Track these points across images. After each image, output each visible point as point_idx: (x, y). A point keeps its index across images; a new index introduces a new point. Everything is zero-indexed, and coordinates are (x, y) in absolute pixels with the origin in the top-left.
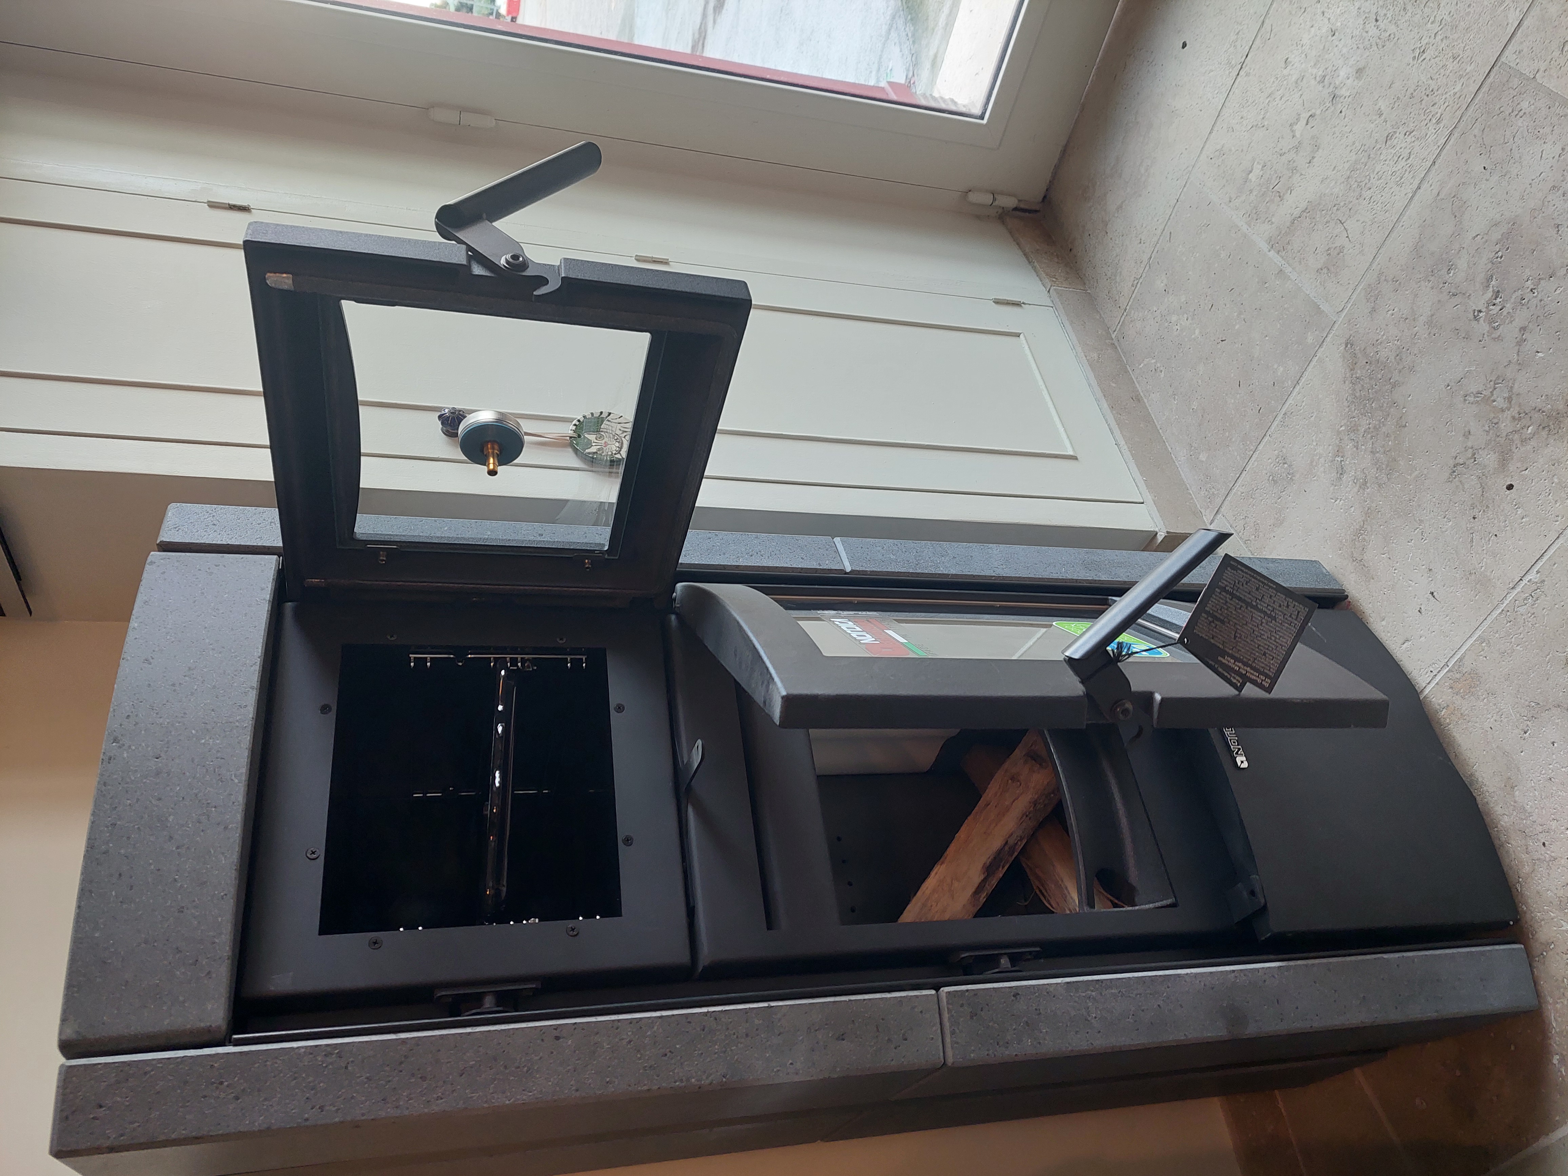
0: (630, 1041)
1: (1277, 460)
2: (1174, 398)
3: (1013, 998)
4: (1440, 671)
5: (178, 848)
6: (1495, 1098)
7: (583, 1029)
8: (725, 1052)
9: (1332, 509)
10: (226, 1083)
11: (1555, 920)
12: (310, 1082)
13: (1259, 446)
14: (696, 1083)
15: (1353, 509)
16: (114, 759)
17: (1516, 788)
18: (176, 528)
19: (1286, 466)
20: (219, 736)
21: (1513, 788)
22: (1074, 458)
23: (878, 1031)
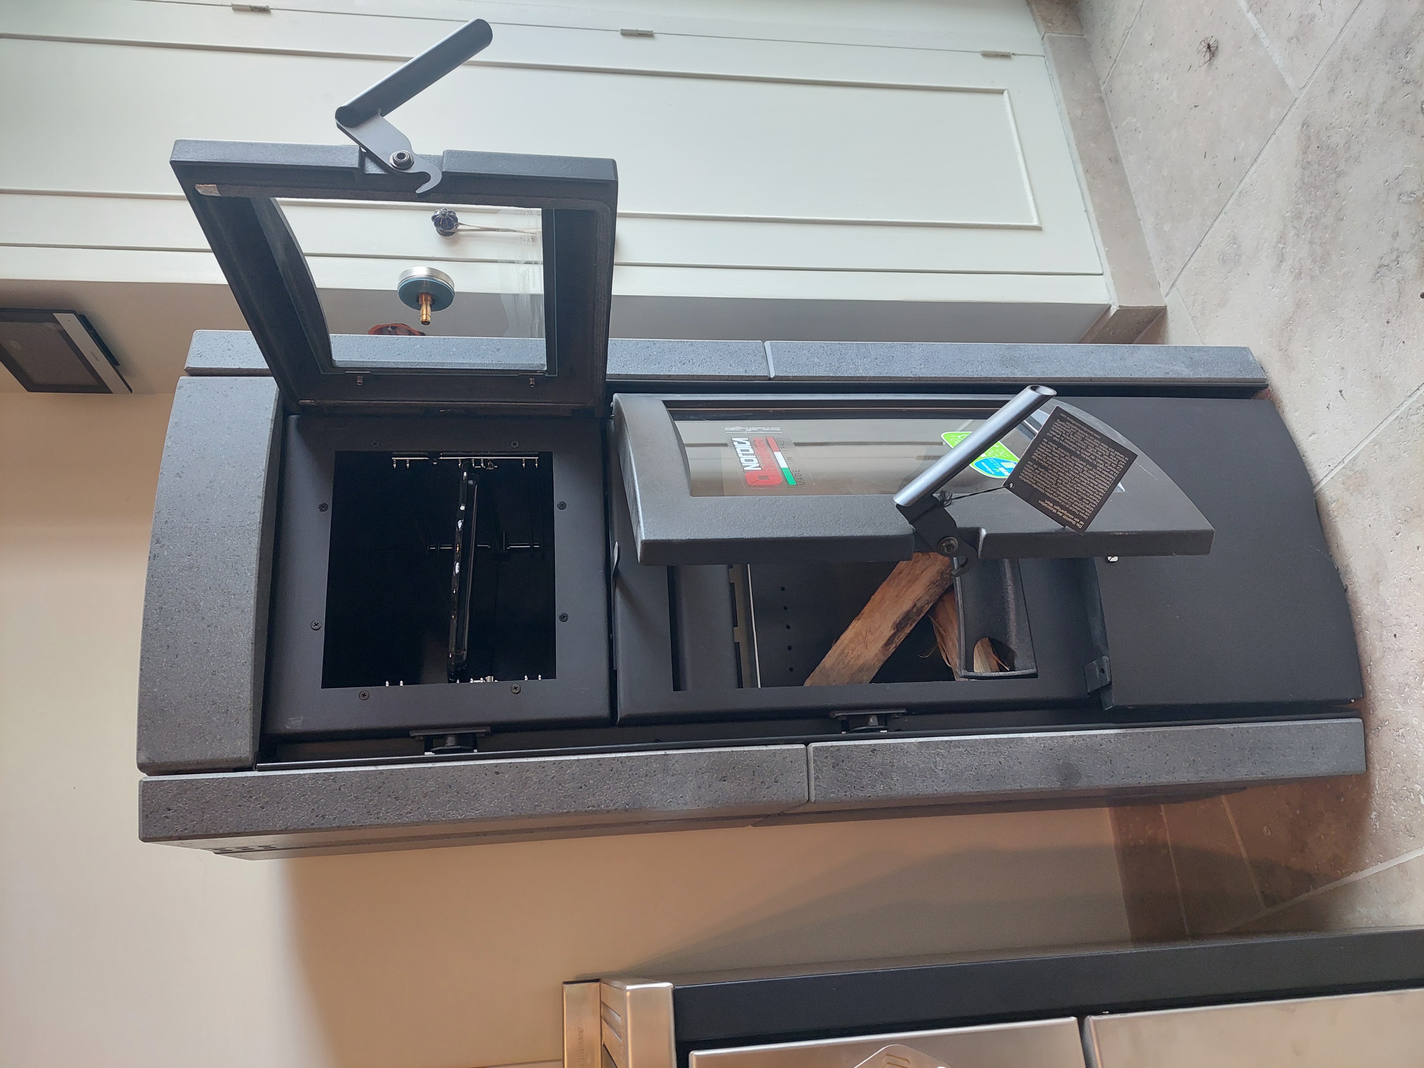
0: (553, 777)
1: (1228, 240)
2: (1149, 162)
3: (870, 753)
4: (1337, 466)
5: (209, 626)
6: (1323, 837)
7: (517, 767)
8: (628, 787)
9: (1269, 295)
10: (254, 797)
11: (1393, 701)
12: (314, 798)
13: (1215, 223)
14: (605, 808)
15: (1286, 298)
16: (158, 556)
17: (1381, 583)
18: (199, 354)
19: (1235, 246)
20: (235, 537)
21: (1378, 582)
22: (1038, 229)
23: (754, 775)
